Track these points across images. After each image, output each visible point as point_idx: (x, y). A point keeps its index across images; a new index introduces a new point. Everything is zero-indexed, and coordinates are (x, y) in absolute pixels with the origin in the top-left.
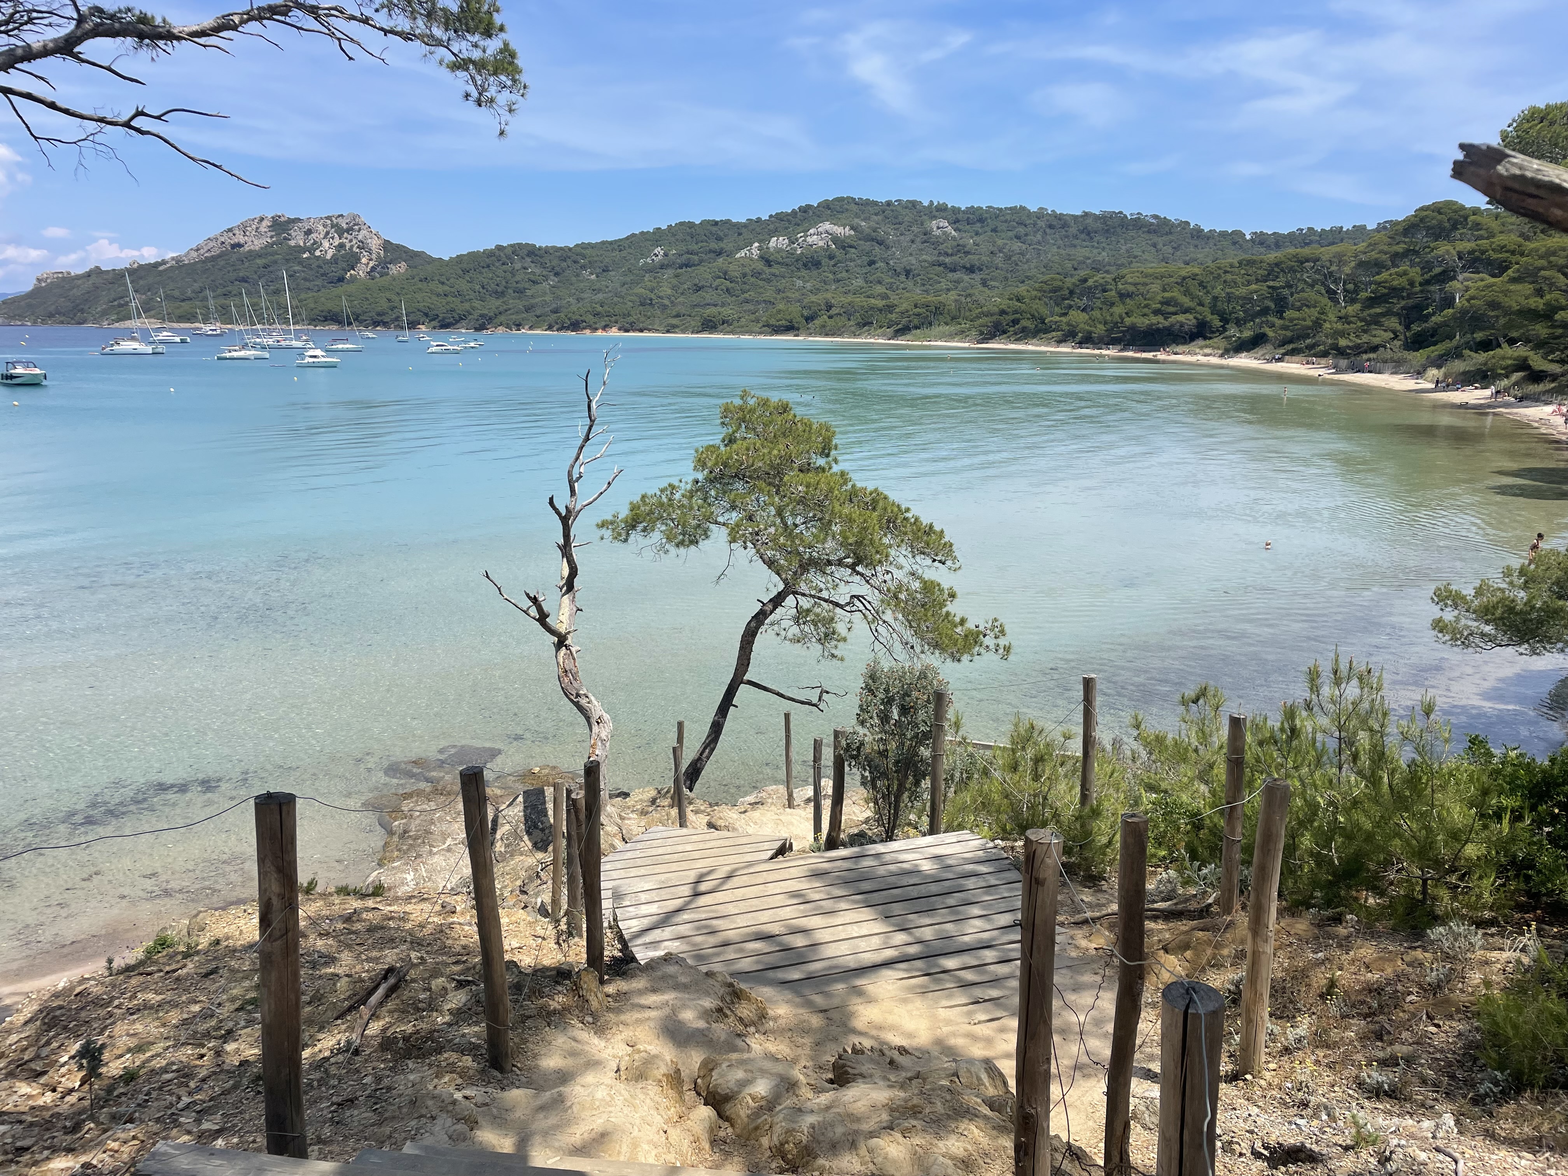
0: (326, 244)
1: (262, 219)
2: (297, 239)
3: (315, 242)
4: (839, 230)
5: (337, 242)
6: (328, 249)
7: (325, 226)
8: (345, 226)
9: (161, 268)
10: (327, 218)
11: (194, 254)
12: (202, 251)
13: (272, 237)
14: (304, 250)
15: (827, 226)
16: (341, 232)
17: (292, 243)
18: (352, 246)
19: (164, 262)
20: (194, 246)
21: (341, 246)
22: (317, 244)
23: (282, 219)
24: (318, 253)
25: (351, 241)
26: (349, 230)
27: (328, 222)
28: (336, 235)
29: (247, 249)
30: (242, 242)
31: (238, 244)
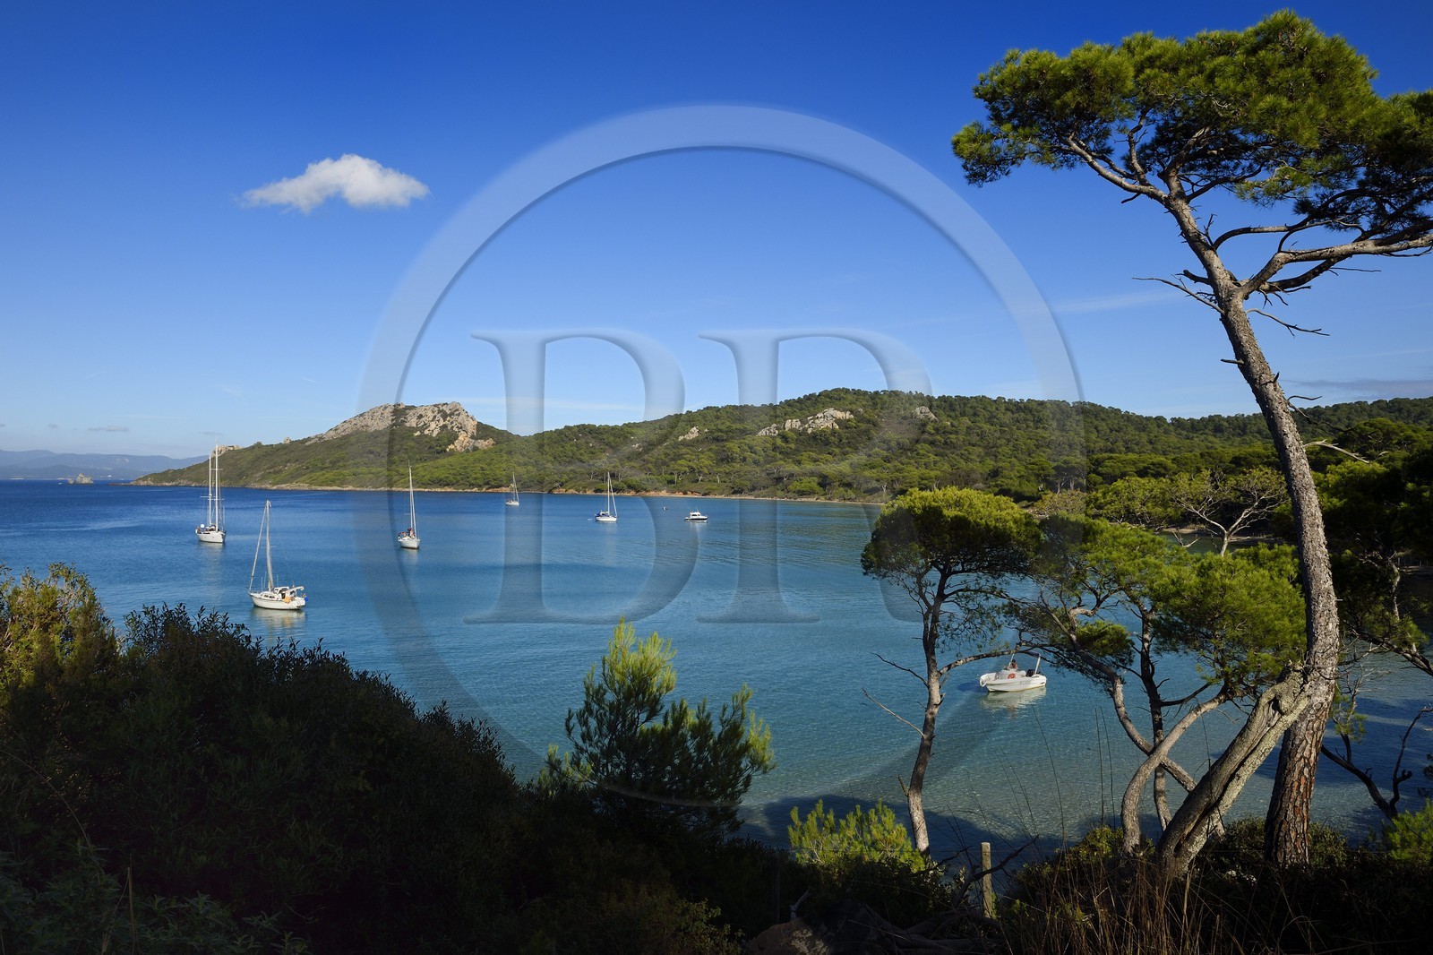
0: (433, 425)
1: (386, 408)
2: (412, 422)
3: (425, 424)
4: (840, 415)
5: (442, 423)
6: (434, 429)
7: (433, 412)
8: (448, 412)
9: (307, 444)
10: (435, 406)
11: (332, 433)
12: (338, 431)
13: (392, 420)
14: (416, 429)
15: (831, 411)
16: (445, 416)
17: (408, 424)
18: (453, 427)
19: (309, 439)
20: (333, 427)
21: (445, 426)
22: (426, 426)
23: (401, 407)
24: (426, 432)
25: (452, 423)
26: (451, 415)
27: (436, 409)
28: (442, 419)
29: (373, 429)
30: (369, 424)
31: (367, 426)
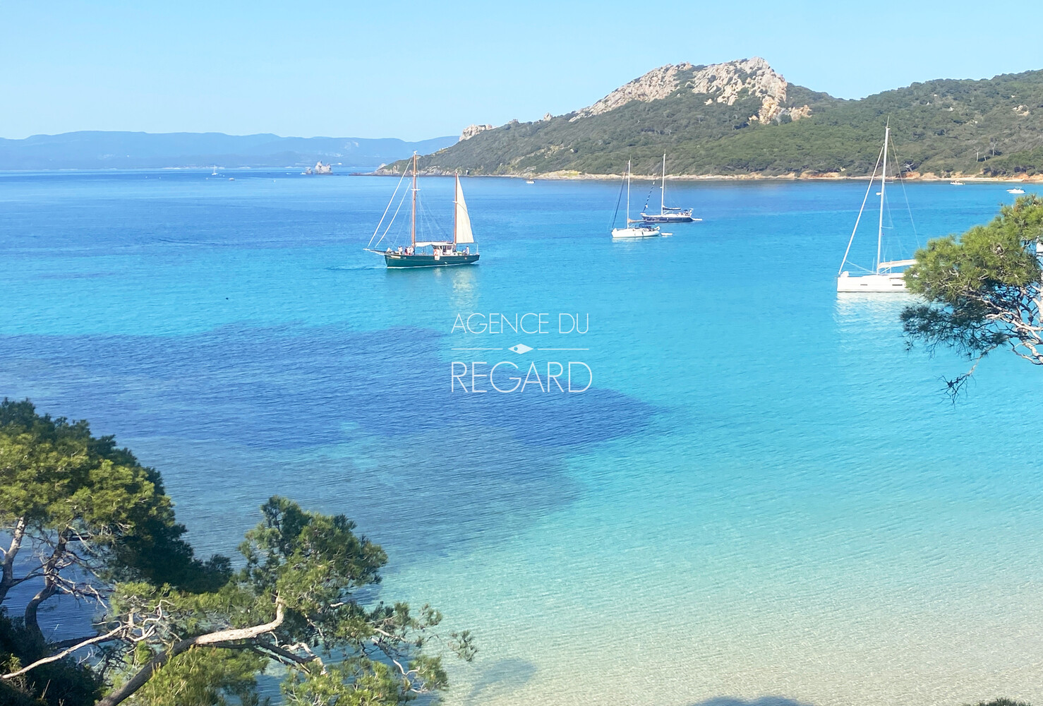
0: (728, 90)
1: (667, 70)
2: (701, 87)
3: (718, 89)
5: (740, 87)
6: (730, 95)
7: (728, 72)
8: (749, 71)
9: (571, 120)
10: (731, 64)
11: (601, 106)
12: (609, 103)
13: (676, 86)
14: (707, 97)
16: (744, 77)
17: (695, 91)
18: (755, 91)
19: (573, 114)
20: (602, 98)
21: (744, 91)
22: (719, 92)
23: (686, 68)
24: (720, 100)
25: (754, 86)
26: (753, 74)
27: (732, 68)
28: (740, 81)
29: (652, 99)
30: (647, 92)
31: (644, 94)
